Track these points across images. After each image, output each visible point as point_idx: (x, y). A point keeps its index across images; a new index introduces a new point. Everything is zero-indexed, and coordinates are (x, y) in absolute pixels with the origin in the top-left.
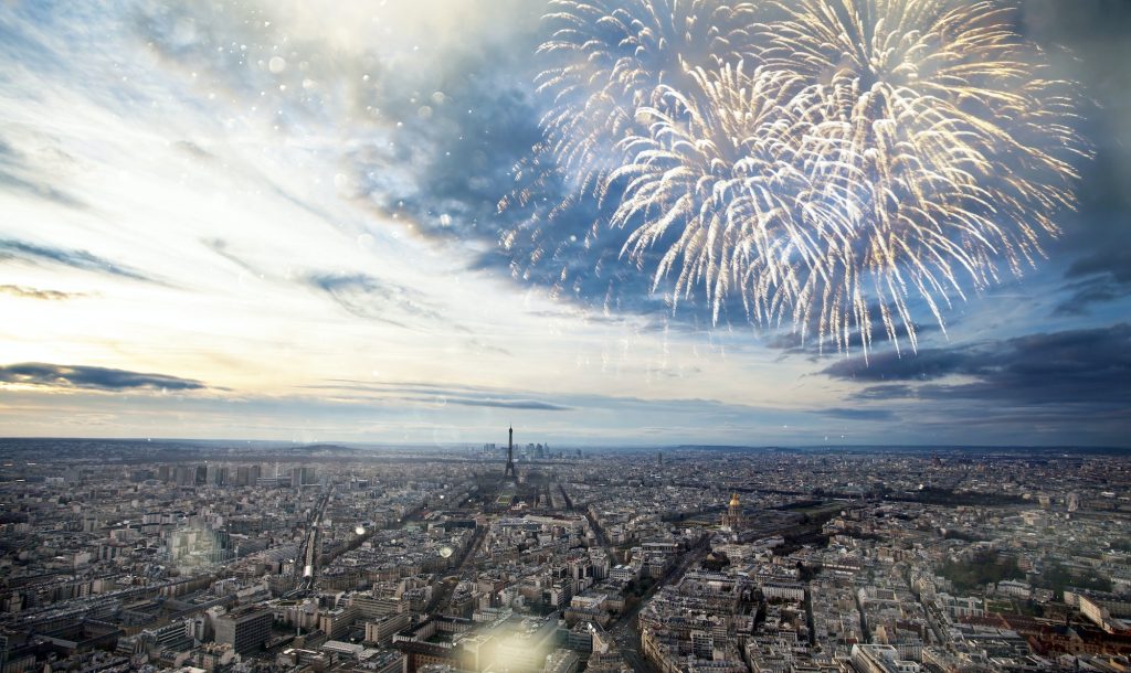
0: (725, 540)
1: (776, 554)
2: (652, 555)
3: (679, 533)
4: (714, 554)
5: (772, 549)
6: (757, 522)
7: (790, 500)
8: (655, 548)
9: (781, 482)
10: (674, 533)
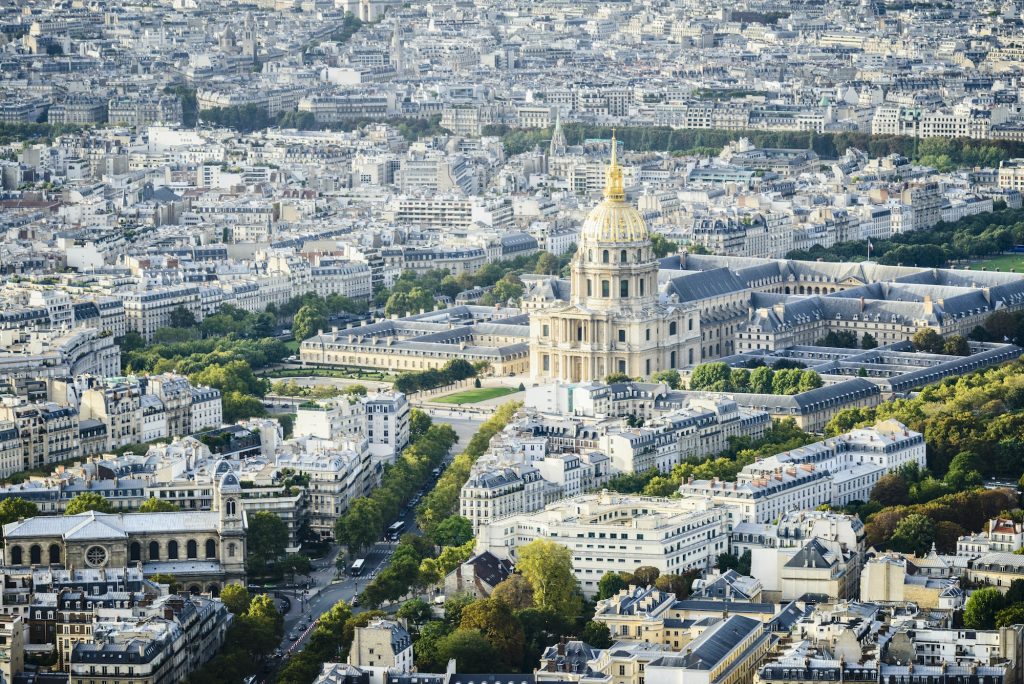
0: (553, 469)
1: (878, 540)
2: (78, 600)
3: (253, 445)
4: (490, 568)
5: (855, 508)
6: (754, 340)
7: (959, 194)
8: (95, 550)
9: (902, 79)
10: (218, 442)
